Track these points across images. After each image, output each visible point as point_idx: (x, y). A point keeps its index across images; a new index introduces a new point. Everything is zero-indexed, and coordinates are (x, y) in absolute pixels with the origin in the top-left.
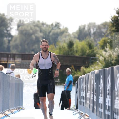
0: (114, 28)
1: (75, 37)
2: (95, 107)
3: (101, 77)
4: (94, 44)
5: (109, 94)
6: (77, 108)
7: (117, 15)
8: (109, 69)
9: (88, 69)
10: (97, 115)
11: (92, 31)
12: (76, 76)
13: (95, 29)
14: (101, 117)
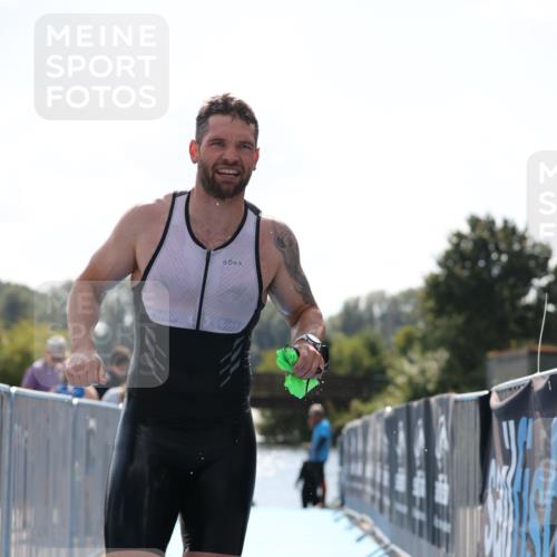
0: (431, 304)
1: (334, 328)
2: (387, 501)
3: (401, 424)
4: (382, 343)
5: (420, 468)
6: (342, 504)
7: (437, 270)
8: (419, 406)
9: (369, 407)
10: (391, 520)
11: (377, 311)
12: (339, 423)
13: (385, 307)
14: (402, 525)
